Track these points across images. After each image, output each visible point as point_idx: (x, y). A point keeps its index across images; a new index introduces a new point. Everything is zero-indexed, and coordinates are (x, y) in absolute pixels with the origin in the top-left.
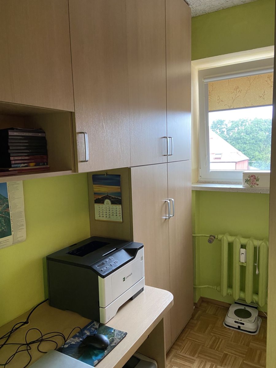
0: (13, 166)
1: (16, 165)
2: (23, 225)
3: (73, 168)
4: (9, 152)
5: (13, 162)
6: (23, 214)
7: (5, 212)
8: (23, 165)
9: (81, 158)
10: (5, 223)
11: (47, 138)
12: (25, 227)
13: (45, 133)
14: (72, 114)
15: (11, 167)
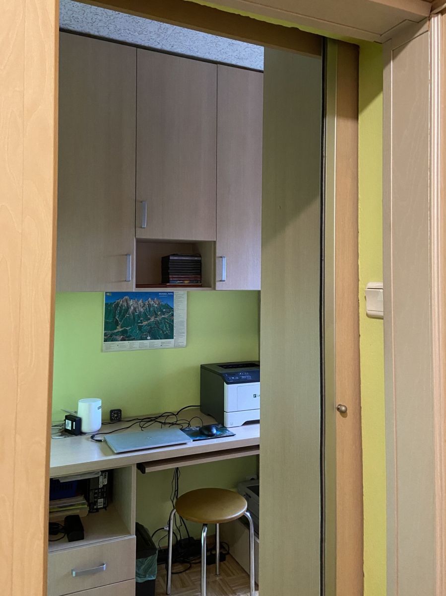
0: (170, 282)
1: (173, 282)
2: (184, 333)
3: (213, 286)
4: (169, 271)
5: (171, 279)
6: (185, 323)
7: (170, 319)
8: (178, 282)
9: (218, 279)
10: (169, 327)
11: (202, 262)
12: (185, 334)
13: (200, 256)
14: (215, 242)
15: (169, 283)
